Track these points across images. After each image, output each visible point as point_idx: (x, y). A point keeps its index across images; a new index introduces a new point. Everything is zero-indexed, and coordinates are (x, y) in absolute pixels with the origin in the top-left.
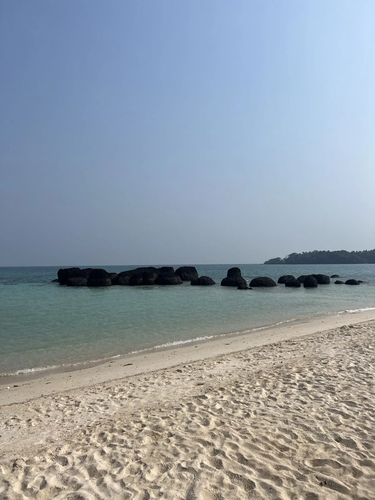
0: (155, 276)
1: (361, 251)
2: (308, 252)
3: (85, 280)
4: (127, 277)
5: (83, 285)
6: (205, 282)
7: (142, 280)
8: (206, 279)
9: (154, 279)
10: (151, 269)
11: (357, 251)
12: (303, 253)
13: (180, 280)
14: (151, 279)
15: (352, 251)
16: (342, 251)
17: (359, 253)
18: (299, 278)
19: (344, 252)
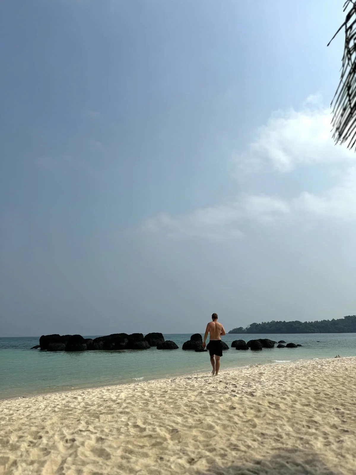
0: (126, 341)
1: (313, 322)
2: (267, 322)
3: (64, 345)
4: (101, 343)
5: (61, 350)
6: (170, 346)
7: (114, 344)
8: (170, 343)
9: (124, 343)
10: (124, 335)
11: (309, 322)
12: (263, 323)
13: (148, 345)
14: (122, 344)
15: (305, 321)
16: (296, 321)
17: (311, 324)
18: (248, 343)
19: (298, 322)
